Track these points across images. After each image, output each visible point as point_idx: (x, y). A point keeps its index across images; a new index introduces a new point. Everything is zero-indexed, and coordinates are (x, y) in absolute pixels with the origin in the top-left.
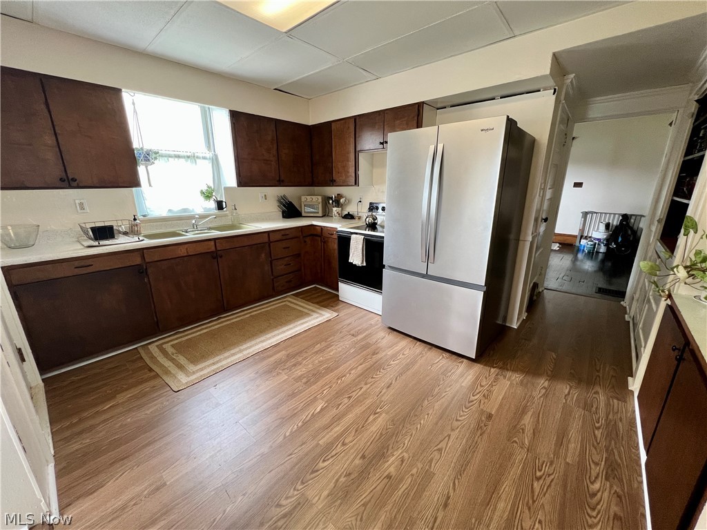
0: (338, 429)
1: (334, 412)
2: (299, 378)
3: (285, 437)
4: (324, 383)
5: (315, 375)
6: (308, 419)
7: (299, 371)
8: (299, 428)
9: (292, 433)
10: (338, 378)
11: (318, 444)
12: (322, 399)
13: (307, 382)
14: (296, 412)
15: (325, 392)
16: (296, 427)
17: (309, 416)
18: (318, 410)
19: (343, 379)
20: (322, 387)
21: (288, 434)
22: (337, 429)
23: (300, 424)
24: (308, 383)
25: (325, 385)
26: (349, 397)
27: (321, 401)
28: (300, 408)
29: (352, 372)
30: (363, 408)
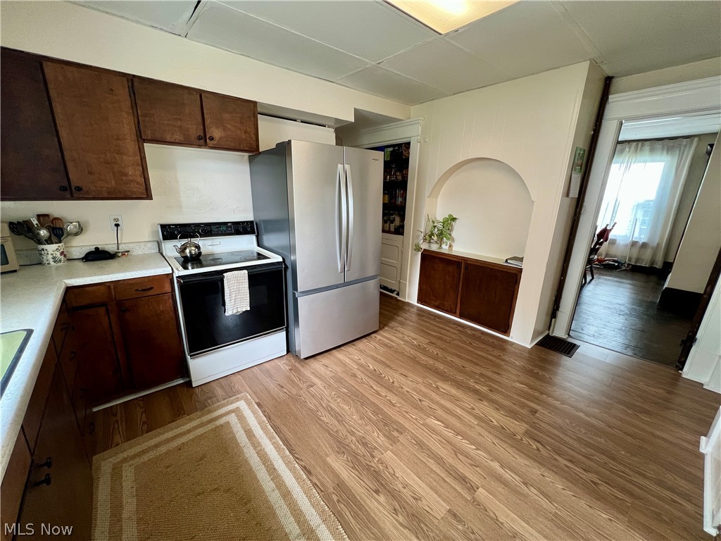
1: (440, 412)
2: (389, 437)
3: (478, 449)
4: (401, 417)
5: (386, 425)
6: (452, 432)
7: (378, 439)
8: (465, 439)
10: (393, 405)
11: (478, 425)
13: (398, 431)
14: (444, 441)
15: (414, 417)
16: (463, 441)
17: (449, 430)
18: (439, 423)
19: (394, 402)
20: (407, 419)
21: (474, 447)
22: (458, 411)
23: (460, 438)
24: (401, 430)
25: (404, 416)
26: (421, 401)
28: (440, 438)
29: (384, 394)
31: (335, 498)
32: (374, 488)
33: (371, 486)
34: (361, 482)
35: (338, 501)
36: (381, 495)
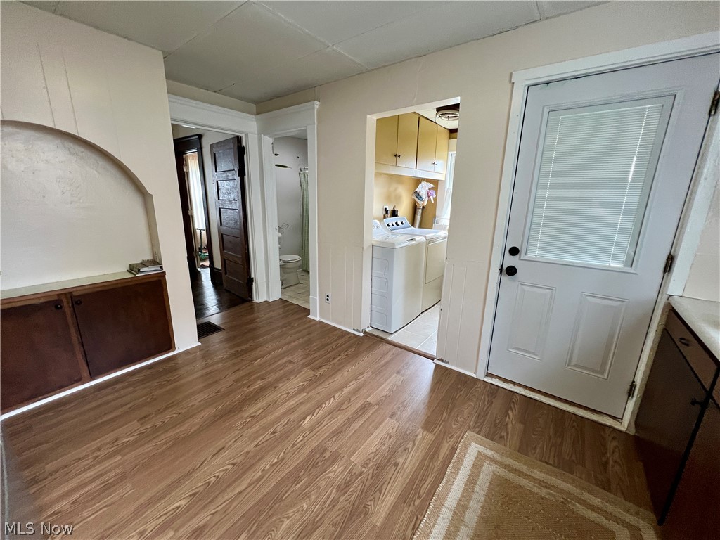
0: (292, 403)
1: (292, 417)
2: (335, 457)
3: (334, 397)
4: (302, 452)
5: (315, 465)
6: (317, 410)
7: (337, 472)
8: (324, 403)
9: (329, 399)
10: (283, 459)
11: (308, 393)
12: (304, 430)
13: (323, 453)
14: (330, 415)
15: (301, 439)
16: (327, 404)
17: (316, 412)
18: (308, 418)
19: (276, 460)
20: (303, 446)
21: (332, 399)
23: (324, 406)
24: (321, 450)
25: (301, 448)
26: (275, 433)
27: (305, 427)
28: (327, 419)
29: (260, 473)
30: (264, 421)
31: (418, 502)
32: (394, 468)
33: (393, 470)
34: (392, 480)
35: (419, 497)
36: (398, 461)
